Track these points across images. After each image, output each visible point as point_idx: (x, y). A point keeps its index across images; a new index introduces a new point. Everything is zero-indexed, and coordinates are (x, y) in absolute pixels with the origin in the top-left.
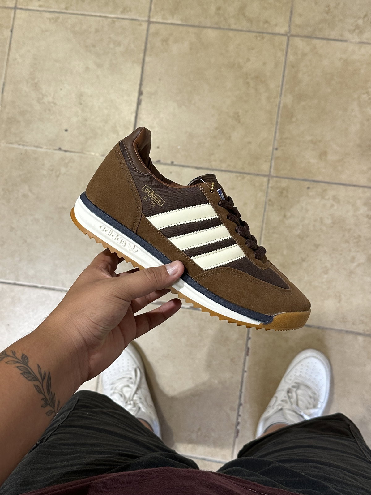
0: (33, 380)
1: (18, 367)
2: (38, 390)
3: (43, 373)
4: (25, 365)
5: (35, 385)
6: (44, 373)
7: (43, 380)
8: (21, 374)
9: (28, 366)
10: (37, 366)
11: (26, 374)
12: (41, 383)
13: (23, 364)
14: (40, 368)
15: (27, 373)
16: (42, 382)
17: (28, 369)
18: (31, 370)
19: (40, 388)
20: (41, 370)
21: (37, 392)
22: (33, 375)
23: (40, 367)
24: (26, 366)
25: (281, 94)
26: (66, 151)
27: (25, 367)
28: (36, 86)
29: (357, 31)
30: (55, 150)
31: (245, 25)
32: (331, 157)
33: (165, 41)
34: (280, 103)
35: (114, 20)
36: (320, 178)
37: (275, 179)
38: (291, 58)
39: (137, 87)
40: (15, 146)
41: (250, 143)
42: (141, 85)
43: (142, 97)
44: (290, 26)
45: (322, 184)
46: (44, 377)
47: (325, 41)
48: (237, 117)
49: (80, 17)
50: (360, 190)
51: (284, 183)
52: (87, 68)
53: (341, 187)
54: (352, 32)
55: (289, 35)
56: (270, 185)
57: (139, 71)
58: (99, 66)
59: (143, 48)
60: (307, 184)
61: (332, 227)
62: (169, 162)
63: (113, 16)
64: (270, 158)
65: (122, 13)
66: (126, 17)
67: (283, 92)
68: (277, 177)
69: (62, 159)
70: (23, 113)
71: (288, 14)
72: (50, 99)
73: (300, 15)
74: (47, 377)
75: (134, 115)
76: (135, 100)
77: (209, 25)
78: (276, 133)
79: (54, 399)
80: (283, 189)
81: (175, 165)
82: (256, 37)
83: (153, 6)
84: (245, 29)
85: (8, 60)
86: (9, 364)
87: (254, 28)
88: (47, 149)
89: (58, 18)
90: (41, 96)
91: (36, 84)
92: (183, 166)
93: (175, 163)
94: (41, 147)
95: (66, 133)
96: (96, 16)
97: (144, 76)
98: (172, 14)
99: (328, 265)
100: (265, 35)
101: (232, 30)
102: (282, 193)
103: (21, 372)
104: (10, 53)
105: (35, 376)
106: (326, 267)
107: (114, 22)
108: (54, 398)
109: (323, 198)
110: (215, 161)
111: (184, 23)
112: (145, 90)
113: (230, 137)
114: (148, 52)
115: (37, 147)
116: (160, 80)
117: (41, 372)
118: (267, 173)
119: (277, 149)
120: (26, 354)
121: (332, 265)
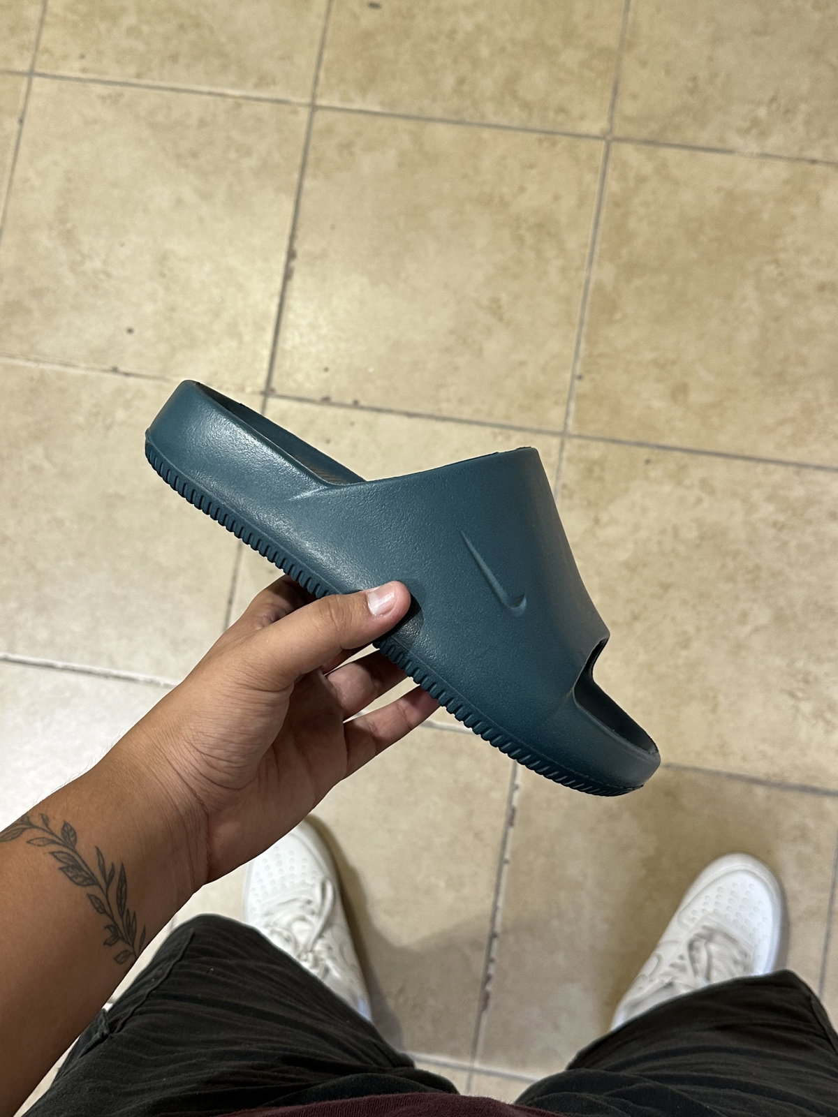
0: (85, 883)
1: (52, 853)
2: (97, 906)
3: (108, 868)
4: (70, 849)
5: (89, 896)
6: (111, 867)
7: (108, 884)
8: (61, 869)
9: (76, 852)
10: (94, 851)
11: (70, 869)
12: (105, 890)
13: (64, 846)
14: (102, 858)
15: (74, 868)
16: (107, 888)
17: (77, 858)
18: (84, 862)
19: (101, 901)
20: (104, 862)
21: (95, 911)
22: (87, 873)
23: (101, 855)
24: (71, 852)
25: (591, 262)
26: (127, 374)
27: (69, 855)
28: (68, 237)
29: (754, 131)
30: (105, 371)
31: (516, 115)
32: (697, 397)
33: (346, 147)
34: (588, 281)
35: (238, 103)
36: (673, 441)
37: (576, 441)
38: (613, 186)
39: (285, 243)
40: (20, 362)
41: (522, 364)
42: (292, 237)
43: (294, 264)
44: (611, 119)
45: (678, 454)
46: (112, 877)
47: (686, 153)
48: (495, 309)
49: (166, 93)
50: (760, 468)
51: (596, 451)
52: (179, 202)
53: (719, 460)
54: (743, 132)
55: (609, 138)
56: (565, 454)
57: (289, 207)
58: (205, 196)
59: (299, 160)
60: (644, 453)
61: (698, 546)
62: (349, 401)
63: (237, 93)
64: (566, 396)
65: (257, 86)
66: (264, 94)
67: (596, 257)
68: (580, 436)
69: (119, 392)
70: (37, 293)
71: (608, 94)
72: (98, 264)
73: (634, 97)
74: (117, 877)
75: (276, 300)
76: (280, 269)
77: (439, 113)
78: (578, 343)
79: (134, 927)
80: (594, 463)
81: (362, 408)
82: (540, 141)
83: (322, 75)
84: (516, 124)
85: (11, 181)
86: (35, 845)
87: (536, 123)
88: (87, 369)
89: (121, 95)
90: (78, 258)
91: (69, 232)
92: (379, 410)
93: (363, 403)
94: (74, 366)
95: (129, 337)
96: (201, 93)
97: (300, 220)
98: (363, 91)
99: (691, 629)
100: (558, 137)
101: (489, 126)
102: (590, 471)
103: (61, 865)
104: (18, 167)
105: (90, 873)
106: (685, 633)
107: (238, 106)
108: (134, 924)
109: (679, 483)
110: (448, 400)
111: (387, 110)
112: (300, 248)
113: (481, 350)
114: (309, 171)
115: (66, 365)
116: (333, 228)
117: (104, 867)
118: (559, 429)
119: (580, 377)
120: (72, 824)
121: (698, 629)
